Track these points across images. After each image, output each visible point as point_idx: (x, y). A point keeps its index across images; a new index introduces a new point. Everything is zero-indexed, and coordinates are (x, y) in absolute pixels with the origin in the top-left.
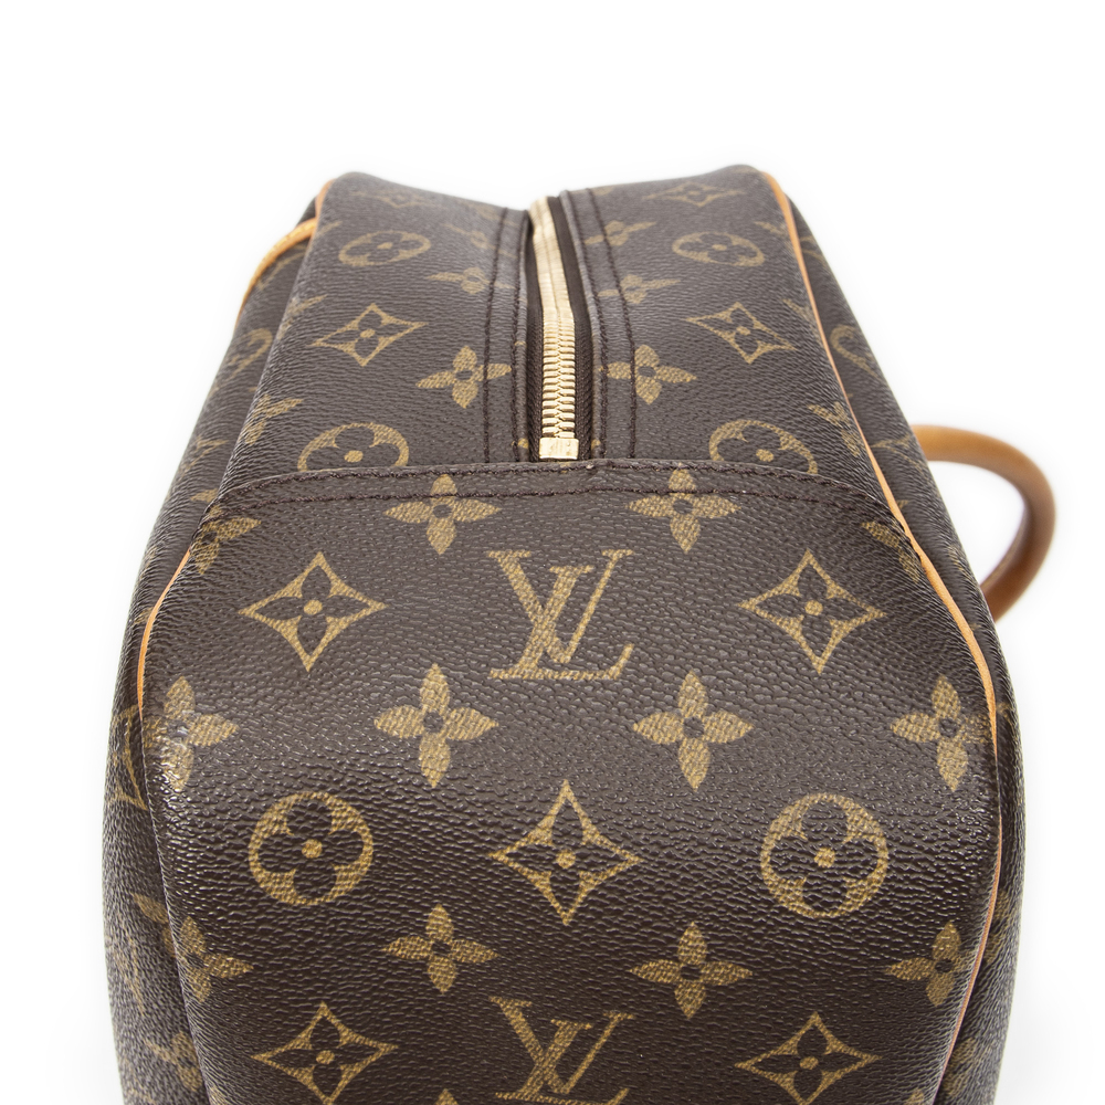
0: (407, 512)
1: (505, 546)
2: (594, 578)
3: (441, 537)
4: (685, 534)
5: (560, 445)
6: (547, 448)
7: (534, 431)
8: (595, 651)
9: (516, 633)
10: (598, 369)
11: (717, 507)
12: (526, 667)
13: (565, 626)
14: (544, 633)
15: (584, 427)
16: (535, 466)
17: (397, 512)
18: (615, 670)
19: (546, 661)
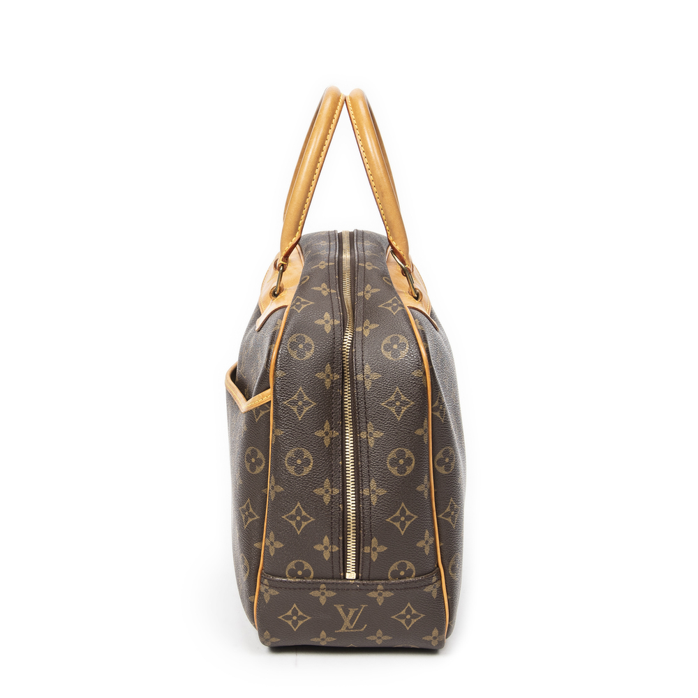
0: (315, 593)
1: (338, 604)
2: (359, 611)
3: (323, 601)
4: (380, 601)
5: (351, 575)
6: (348, 576)
7: (345, 571)
8: (358, 626)
9: (342, 622)
10: (361, 550)
11: (388, 594)
12: (343, 629)
13: (351, 622)
14: (347, 623)
15: (357, 571)
16: (345, 581)
17: (312, 593)
18: (363, 629)
19: (347, 628)
